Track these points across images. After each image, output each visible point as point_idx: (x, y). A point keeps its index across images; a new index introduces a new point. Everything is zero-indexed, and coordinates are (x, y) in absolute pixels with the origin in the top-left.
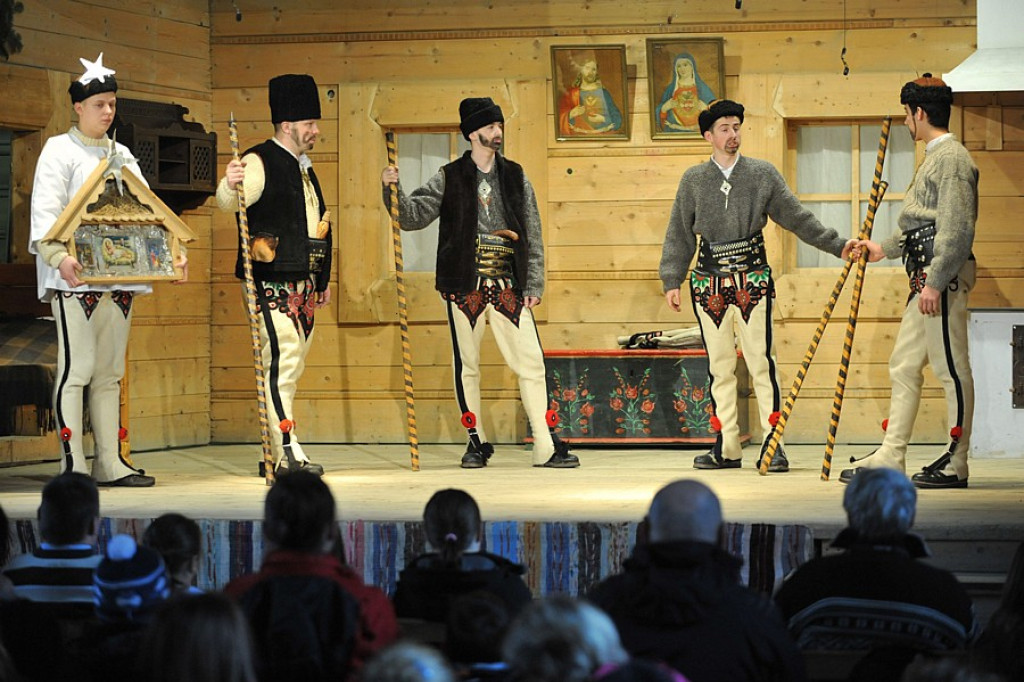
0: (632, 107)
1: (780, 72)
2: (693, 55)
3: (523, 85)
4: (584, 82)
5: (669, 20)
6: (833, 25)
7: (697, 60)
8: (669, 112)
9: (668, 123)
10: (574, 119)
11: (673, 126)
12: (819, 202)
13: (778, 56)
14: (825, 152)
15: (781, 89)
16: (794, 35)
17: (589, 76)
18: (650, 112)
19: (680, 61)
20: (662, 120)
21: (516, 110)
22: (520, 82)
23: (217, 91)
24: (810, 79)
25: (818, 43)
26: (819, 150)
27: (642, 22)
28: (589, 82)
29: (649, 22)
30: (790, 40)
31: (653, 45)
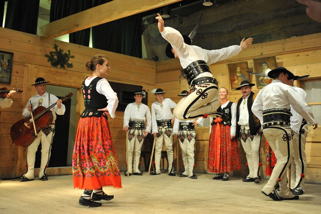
0: (252, 80)
1: (296, 65)
2: (267, 62)
3: (223, 76)
4: (237, 73)
5: (262, 54)
6: (312, 49)
7: (268, 64)
8: (261, 80)
9: (261, 83)
10: (236, 84)
11: (263, 84)
12: (312, 105)
13: (294, 60)
14: (313, 89)
15: (295, 70)
16: (299, 54)
17: (239, 71)
18: (256, 80)
19: (264, 64)
20: (260, 82)
21: (221, 83)
22: (222, 75)
23: (157, 84)
24: (305, 66)
25: (307, 55)
26: (311, 89)
27: (254, 55)
28: (239, 73)
29: (256, 55)
30: (298, 55)
31: (255, 61)
